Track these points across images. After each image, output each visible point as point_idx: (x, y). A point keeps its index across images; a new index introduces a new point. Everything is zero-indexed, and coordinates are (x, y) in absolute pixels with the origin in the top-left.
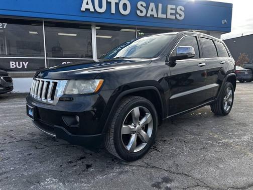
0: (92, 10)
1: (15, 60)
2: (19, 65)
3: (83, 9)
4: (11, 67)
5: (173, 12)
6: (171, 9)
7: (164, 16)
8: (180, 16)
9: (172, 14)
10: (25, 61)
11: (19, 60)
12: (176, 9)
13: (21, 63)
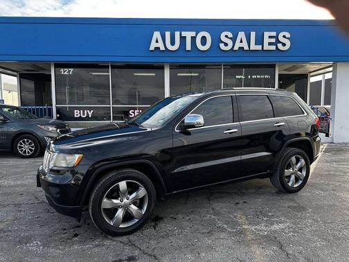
0: (162, 48)
1: (79, 109)
2: (84, 114)
3: (152, 48)
4: (76, 116)
5: (273, 40)
6: (270, 37)
7: (259, 47)
8: (284, 45)
9: (270, 44)
10: (90, 109)
11: (84, 109)
12: (277, 38)
13: (86, 111)
